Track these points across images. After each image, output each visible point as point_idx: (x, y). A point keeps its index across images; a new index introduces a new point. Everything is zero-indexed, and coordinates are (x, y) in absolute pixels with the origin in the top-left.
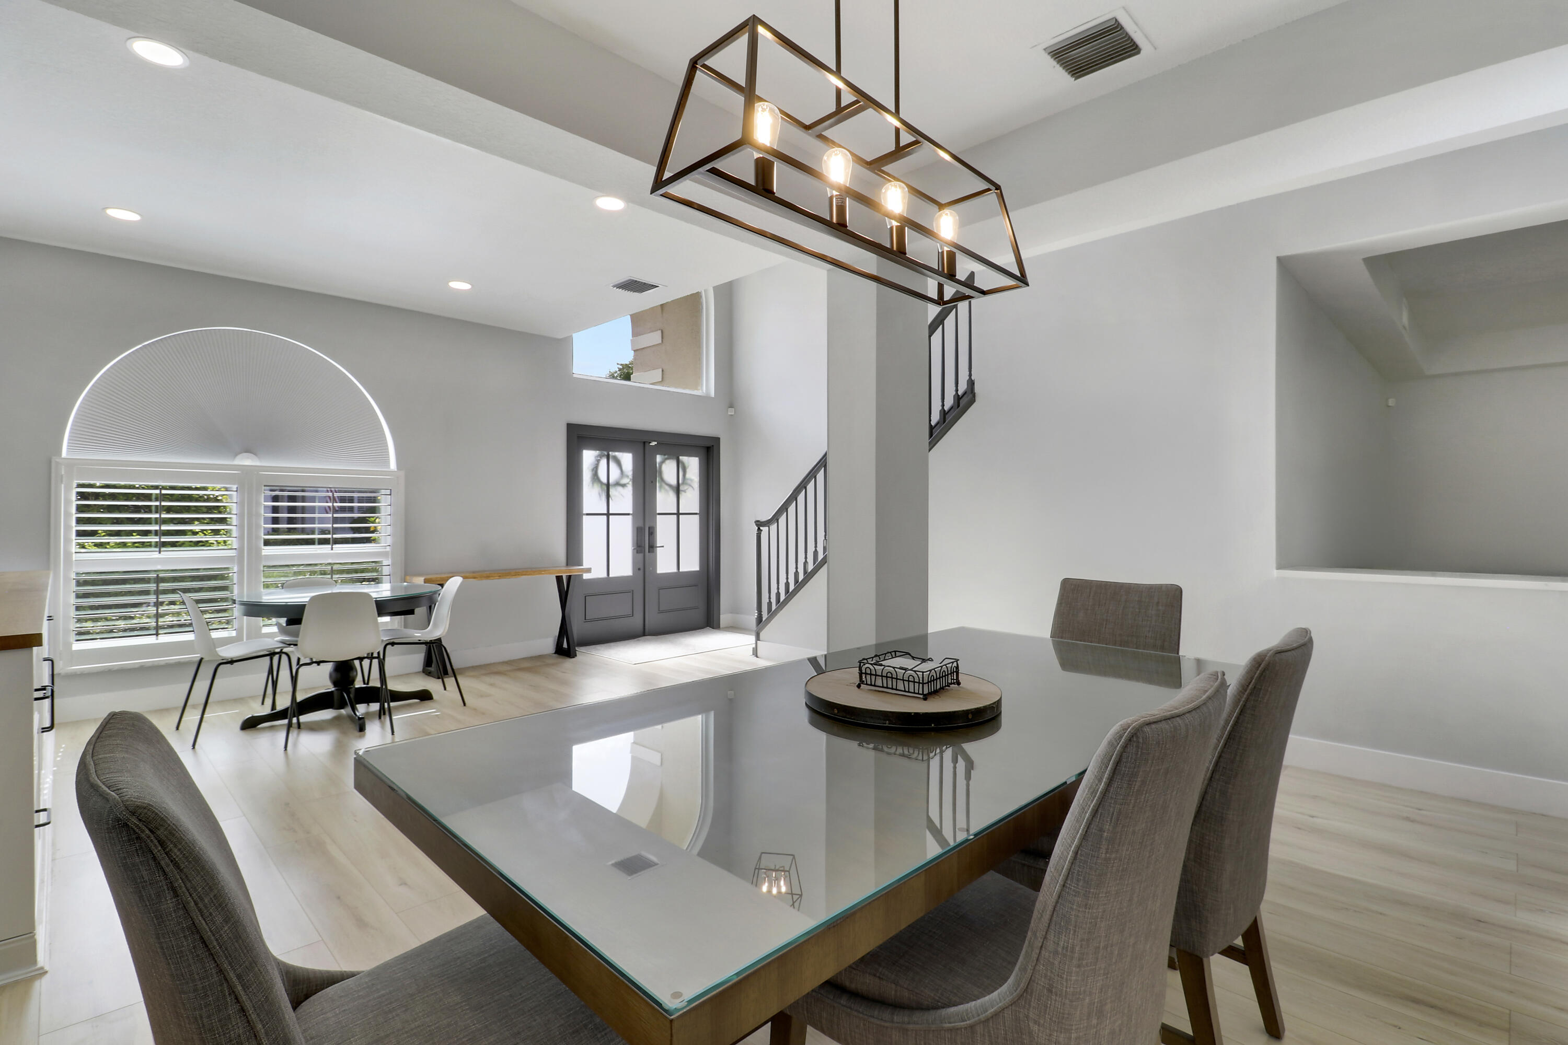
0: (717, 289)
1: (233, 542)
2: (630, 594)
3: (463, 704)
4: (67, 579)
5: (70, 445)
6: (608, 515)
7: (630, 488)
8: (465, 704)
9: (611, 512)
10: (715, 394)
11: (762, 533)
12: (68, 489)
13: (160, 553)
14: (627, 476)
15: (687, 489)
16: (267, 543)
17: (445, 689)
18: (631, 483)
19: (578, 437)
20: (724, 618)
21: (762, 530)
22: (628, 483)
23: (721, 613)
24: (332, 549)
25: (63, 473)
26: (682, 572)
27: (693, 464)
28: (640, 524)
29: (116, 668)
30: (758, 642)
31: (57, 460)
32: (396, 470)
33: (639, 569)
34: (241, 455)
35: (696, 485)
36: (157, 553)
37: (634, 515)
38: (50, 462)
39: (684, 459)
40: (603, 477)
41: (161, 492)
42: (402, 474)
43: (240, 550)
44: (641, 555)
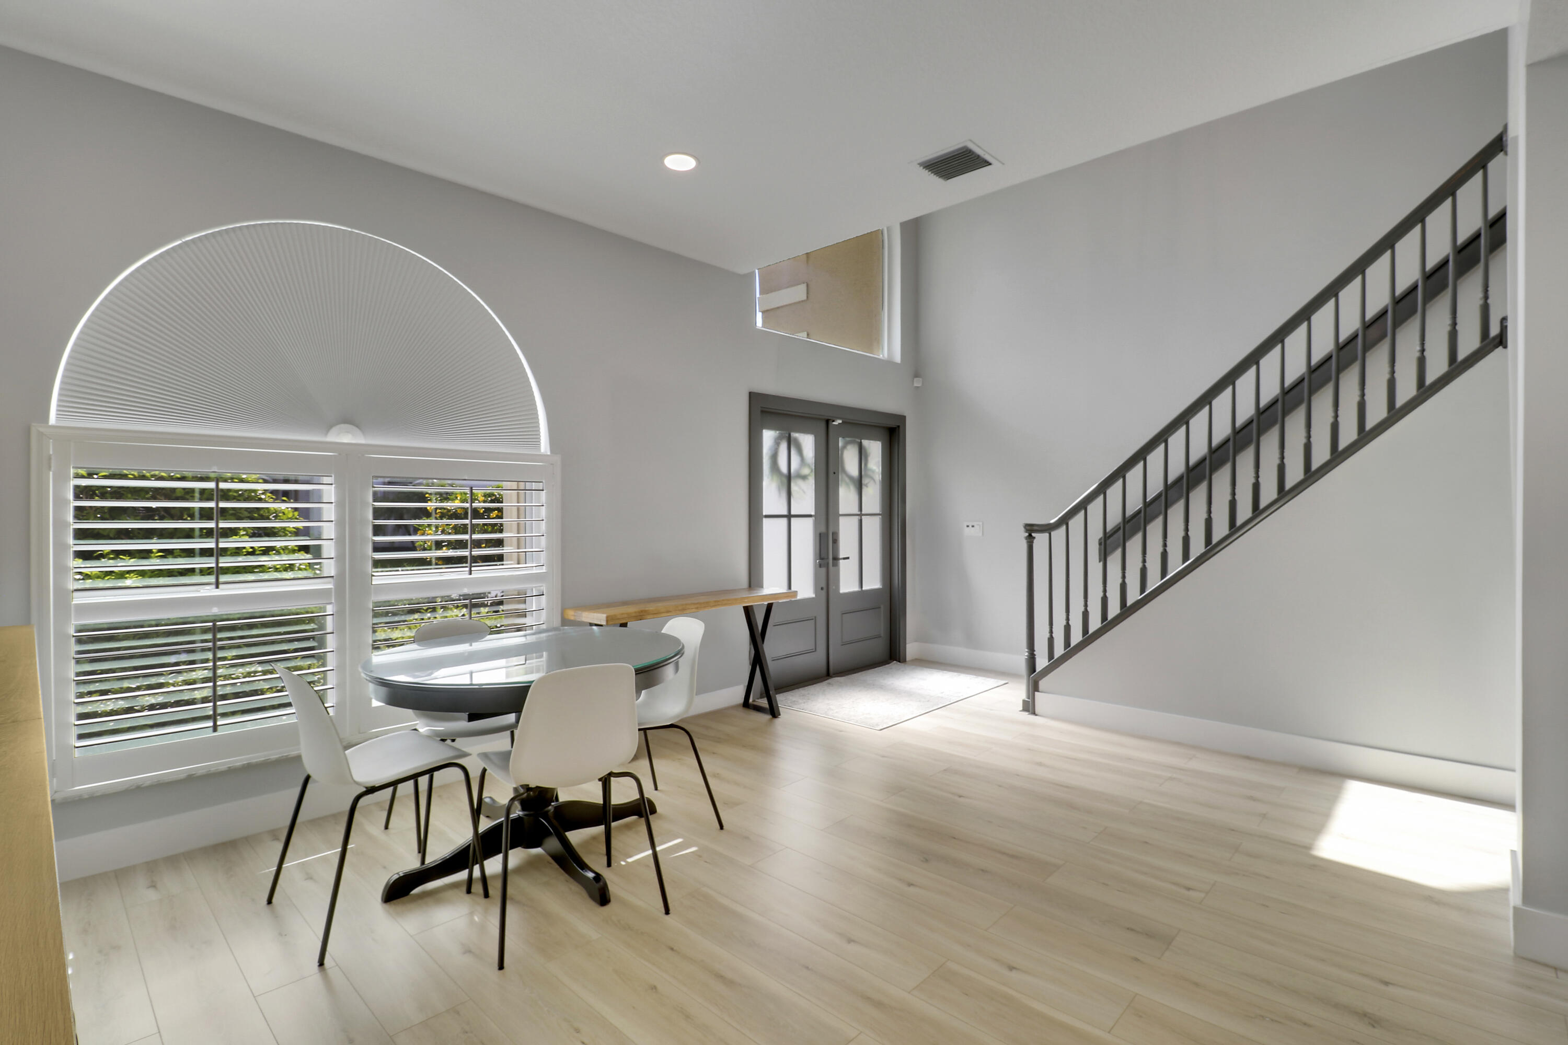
0: (904, 225)
1: (329, 568)
2: (813, 621)
3: (718, 827)
4: (61, 636)
5: (61, 404)
6: (789, 516)
7: (811, 481)
8: (722, 827)
9: (793, 513)
10: (901, 359)
11: (1035, 541)
12: (61, 479)
13: (217, 587)
14: (809, 466)
15: (869, 483)
16: (378, 564)
17: (656, 789)
18: (813, 475)
19: (762, 412)
20: (911, 648)
21: (1034, 538)
22: (809, 475)
23: (907, 642)
24: (471, 574)
25: (51, 453)
26: (867, 591)
27: (875, 448)
28: (823, 529)
29: (148, 783)
30: (1036, 693)
31: (41, 429)
32: (549, 453)
33: (822, 589)
34: (338, 427)
35: (878, 476)
36: (214, 586)
37: (816, 516)
38: (28, 431)
39: (865, 443)
40: (784, 468)
41: (217, 485)
42: (557, 458)
43: (339, 579)
44: (823, 570)
